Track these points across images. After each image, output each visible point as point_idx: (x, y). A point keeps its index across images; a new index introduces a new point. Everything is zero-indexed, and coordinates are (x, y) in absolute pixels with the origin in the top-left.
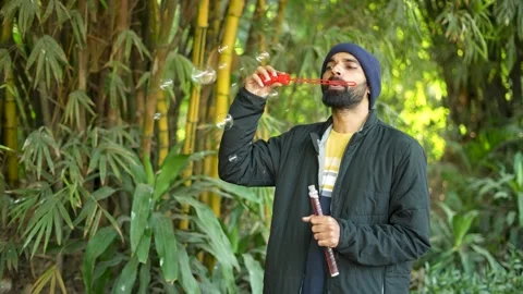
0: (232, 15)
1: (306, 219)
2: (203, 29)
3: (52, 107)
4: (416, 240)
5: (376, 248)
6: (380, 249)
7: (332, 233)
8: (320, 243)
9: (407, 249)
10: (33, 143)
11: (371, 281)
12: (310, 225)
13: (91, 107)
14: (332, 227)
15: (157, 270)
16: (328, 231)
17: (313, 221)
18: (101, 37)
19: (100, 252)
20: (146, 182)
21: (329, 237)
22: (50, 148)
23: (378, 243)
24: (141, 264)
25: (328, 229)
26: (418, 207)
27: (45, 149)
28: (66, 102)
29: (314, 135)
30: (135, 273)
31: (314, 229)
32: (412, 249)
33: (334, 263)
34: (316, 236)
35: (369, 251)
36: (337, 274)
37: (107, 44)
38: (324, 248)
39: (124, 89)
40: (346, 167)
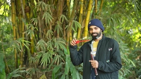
0: (89, 10)
1: (90, 61)
2: (81, 14)
3: (42, 34)
4: (118, 65)
5: (109, 67)
6: (110, 68)
7: (96, 65)
8: (93, 67)
9: (116, 67)
10: (40, 43)
11: (107, 76)
12: (91, 62)
13: (52, 33)
14: (96, 63)
15: (70, 76)
16: (96, 64)
17: (92, 62)
18: (55, 16)
19: (56, 71)
20: (67, 54)
21: (95, 66)
22: (44, 43)
23: (109, 66)
24: (66, 75)
25: (95, 64)
26: (117, 56)
27: (43, 44)
28: (46, 33)
29: (89, 44)
30: (65, 77)
31: (92, 64)
32: (118, 67)
33: (97, 72)
34: (92, 65)
35: (107, 68)
36: (97, 75)
37: (57, 18)
38: (94, 68)
39: (61, 29)
40: (98, 49)
